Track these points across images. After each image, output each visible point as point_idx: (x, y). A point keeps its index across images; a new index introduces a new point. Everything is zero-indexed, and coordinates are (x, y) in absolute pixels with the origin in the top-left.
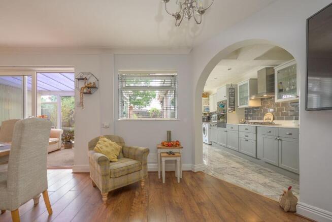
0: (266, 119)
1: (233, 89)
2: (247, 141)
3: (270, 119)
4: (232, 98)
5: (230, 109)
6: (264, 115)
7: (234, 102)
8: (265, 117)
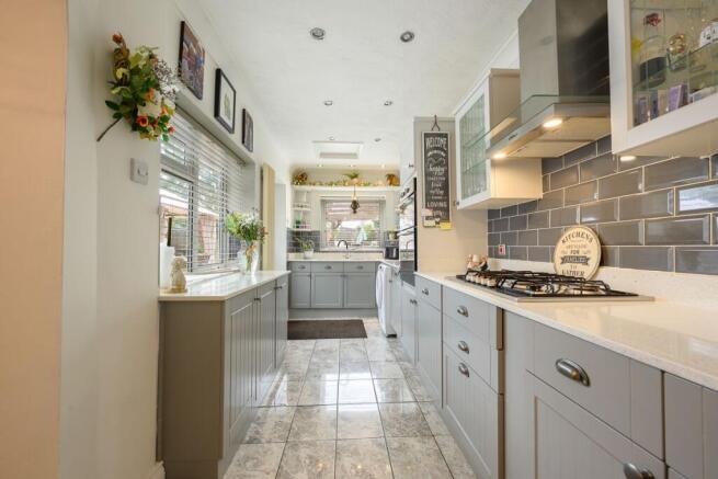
0: (564, 260)
1: (441, 135)
2: (467, 373)
3: (585, 261)
4: (439, 170)
5: (429, 213)
6: (555, 238)
7: (445, 187)
8: (561, 249)
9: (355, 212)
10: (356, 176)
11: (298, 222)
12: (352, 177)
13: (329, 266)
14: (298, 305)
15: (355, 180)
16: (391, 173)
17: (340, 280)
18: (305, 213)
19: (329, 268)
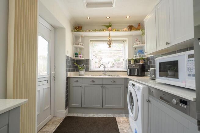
9: (110, 47)
10: (110, 26)
11: (76, 54)
12: (108, 27)
13: (93, 80)
14: (74, 105)
15: (110, 28)
16: (130, 25)
17: (101, 89)
18: (81, 49)
19: (94, 81)
